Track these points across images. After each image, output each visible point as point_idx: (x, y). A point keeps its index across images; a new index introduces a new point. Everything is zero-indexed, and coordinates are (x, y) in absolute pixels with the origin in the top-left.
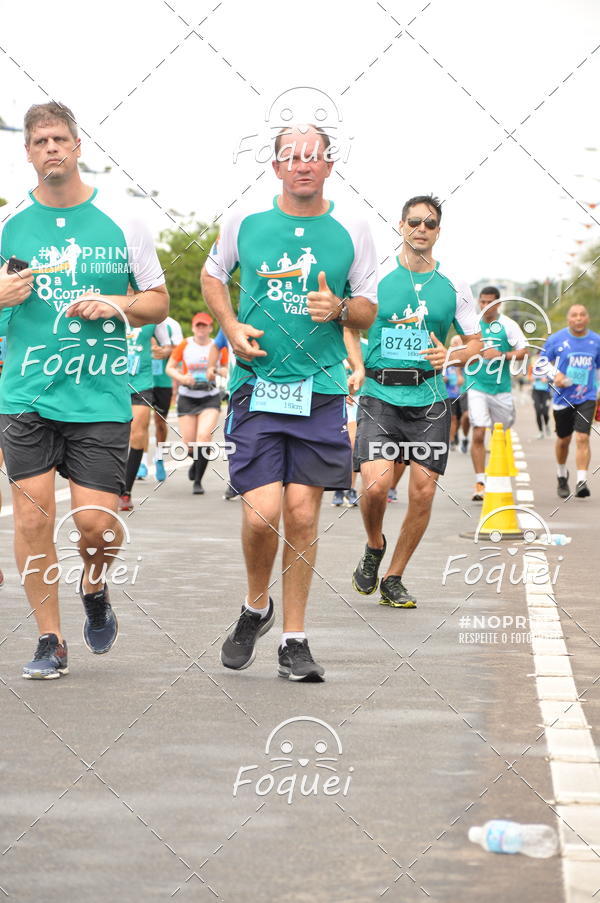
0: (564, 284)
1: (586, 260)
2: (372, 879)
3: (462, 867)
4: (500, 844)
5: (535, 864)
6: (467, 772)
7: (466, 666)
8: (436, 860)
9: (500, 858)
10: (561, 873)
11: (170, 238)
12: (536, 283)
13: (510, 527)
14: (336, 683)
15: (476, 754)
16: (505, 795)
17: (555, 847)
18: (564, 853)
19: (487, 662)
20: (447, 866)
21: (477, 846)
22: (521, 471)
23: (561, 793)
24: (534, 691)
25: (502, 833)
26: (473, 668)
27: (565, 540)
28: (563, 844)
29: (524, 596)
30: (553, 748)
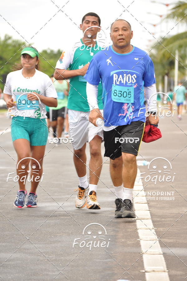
6: (108, 260)
23: (147, 267)
24: (136, 225)
30: (143, 249)
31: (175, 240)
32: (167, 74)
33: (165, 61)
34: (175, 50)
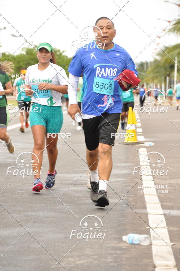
0: (151, 62)
1: (158, 55)
2: (92, 253)
3: (121, 249)
4: (132, 241)
5: (143, 247)
6: (122, 219)
7: (122, 185)
8: (113, 247)
9: (133, 245)
10: (152, 250)
11: (25, 50)
12: (142, 62)
13: (135, 140)
14: (80, 191)
15: (125, 213)
16: (134, 226)
17: (149, 242)
18: (153, 244)
19: (128, 183)
20: (116, 249)
21: (125, 242)
22: (138, 122)
23: (151, 224)
25: (133, 238)
26: (124, 186)
27: (152, 144)
28: (152, 241)
29: (139, 162)
30: (149, 210)
31: (173, 204)
32: (168, 75)
33: (167, 65)
34: (175, 57)
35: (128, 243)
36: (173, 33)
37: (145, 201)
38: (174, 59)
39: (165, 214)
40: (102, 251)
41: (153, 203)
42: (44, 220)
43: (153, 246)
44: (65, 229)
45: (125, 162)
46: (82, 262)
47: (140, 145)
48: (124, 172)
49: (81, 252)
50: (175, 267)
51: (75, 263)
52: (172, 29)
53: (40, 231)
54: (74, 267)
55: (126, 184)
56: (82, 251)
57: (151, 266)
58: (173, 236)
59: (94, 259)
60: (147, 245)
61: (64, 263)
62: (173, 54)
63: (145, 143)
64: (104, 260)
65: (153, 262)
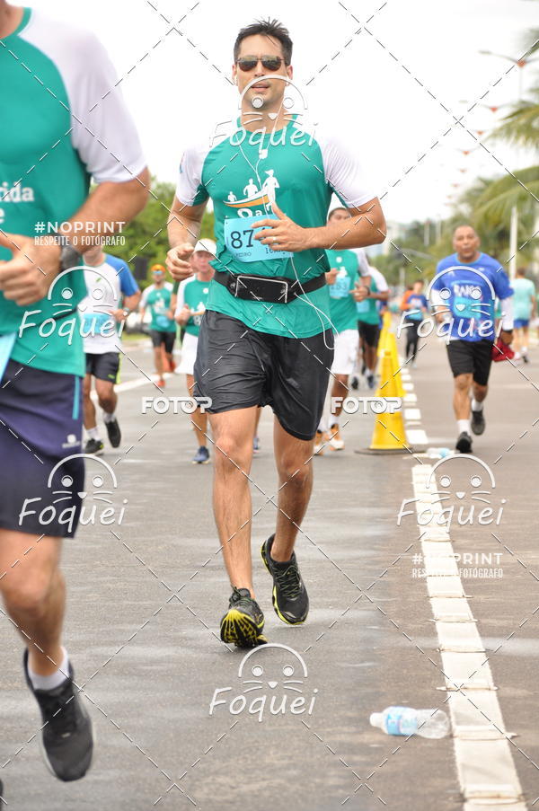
0: (443, 224)
2: (286, 762)
3: (364, 749)
4: (398, 728)
5: (429, 744)
6: (367, 664)
7: (364, 569)
8: (342, 744)
9: (398, 740)
10: (453, 751)
12: (417, 223)
15: (375, 648)
16: (402, 684)
17: (446, 729)
18: (455, 734)
19: (383, 565)
20: (352, 749)
21: (378, 730)
22: (409, 392)
24: (425, 589)
25: (400, 717)
26: (370, 571)
27: (450, 453)
28: (454, 726)
30: (443, 640)
31: (511, 622)
33: (489, 231)
34: (511, 208)
35: (384, 734)
36: (505, 140)
37: (432, 615)
38: (509, 215)
39: (487, 651)
40: (312, 756)
41: (453, 619)
42: (145, 668)
43: (457, 741)
44: (205, 695)
45: (373, 505)
46: (255, 787)
47: (415, 455)
48: (371, 532)
49: (252, 760)
50: (519, 800)
51: (235, 791)
52: (501, 129)
53: (136, 701)
54: (232, 803)
55: (377, 567)
56: (254, 757)
57: (451, 799)
58: (512, 714)
59: (291, 780)
60: (439, 737)
61: (206, 790)
62: (505, 200)
63: (431, 450)
64: (317, 780)
65: (456, 786)
